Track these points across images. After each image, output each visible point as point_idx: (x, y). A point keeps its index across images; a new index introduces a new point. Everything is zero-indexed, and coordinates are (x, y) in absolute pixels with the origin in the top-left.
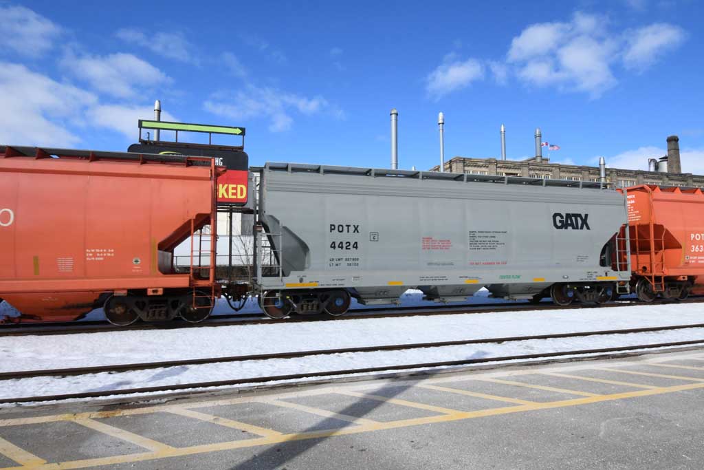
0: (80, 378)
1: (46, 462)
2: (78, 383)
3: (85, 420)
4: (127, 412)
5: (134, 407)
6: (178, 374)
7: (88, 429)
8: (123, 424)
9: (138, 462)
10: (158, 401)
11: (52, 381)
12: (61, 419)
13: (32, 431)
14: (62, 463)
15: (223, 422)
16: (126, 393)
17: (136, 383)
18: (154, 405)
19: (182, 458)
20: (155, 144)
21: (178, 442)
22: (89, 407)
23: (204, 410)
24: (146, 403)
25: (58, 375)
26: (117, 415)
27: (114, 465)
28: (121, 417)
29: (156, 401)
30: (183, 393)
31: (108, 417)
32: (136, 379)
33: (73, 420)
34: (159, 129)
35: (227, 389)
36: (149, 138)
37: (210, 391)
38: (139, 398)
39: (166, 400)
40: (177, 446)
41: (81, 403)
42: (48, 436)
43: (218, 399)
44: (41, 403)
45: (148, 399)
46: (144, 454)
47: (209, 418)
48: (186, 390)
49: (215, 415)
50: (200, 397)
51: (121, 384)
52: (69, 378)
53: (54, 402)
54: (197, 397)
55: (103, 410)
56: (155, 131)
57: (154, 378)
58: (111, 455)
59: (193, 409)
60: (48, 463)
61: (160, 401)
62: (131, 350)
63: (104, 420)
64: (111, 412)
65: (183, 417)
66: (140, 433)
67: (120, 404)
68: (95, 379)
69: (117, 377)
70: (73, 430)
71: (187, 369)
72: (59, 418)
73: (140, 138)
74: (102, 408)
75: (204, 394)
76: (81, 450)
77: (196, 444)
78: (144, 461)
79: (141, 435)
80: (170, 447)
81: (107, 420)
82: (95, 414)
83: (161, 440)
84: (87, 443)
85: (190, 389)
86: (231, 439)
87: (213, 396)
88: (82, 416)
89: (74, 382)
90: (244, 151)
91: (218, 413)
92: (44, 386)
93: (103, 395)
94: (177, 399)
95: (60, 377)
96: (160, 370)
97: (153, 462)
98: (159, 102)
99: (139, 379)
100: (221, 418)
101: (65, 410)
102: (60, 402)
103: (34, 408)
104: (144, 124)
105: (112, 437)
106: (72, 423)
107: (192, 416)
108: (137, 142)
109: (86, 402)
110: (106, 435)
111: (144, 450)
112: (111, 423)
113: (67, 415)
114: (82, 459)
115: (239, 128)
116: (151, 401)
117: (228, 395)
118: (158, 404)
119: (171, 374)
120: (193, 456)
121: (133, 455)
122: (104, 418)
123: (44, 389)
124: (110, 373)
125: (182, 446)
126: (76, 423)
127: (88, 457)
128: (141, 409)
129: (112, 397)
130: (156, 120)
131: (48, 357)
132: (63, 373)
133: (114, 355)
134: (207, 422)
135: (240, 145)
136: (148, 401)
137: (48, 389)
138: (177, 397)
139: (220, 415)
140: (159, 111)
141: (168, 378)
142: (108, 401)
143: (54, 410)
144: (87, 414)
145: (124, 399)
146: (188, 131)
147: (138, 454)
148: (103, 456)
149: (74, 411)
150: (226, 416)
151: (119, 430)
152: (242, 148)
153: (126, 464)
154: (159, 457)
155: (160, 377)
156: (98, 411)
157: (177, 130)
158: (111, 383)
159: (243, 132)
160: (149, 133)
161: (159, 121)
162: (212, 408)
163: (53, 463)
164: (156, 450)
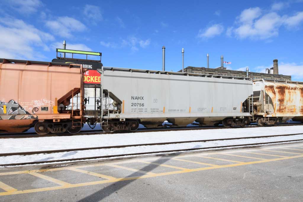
0: (32, 156)
1: (17, 190)
2: (31, 158)
3: (34, 173)
4: (51, 170)
5: (54, 168)
6: (73, 154)
7: (35, 177)
8: (49, 174)
9: (56, 190)
10: (64, 165)
11: (20, 157)
12: (24, 173)
13: (12, 178)
14: (24, 191)
15: (91, 173)
16: (51, 162)
17: (55, 158)
18: (62, 167)
19: (75, 188)
20: (63, 59)
22: (36, 168)
23: (83, 169)
24: (59, 166)
26: (47, 171)
27: (46, 191)
28: (49, 172)
29: (63, 165)
30: (75, 162)
32: (55, 156)
33: (28, 173)
34: (65, 53)
35: (93, 160)
36: (61, 56)
37: (86, 161)
38: (57, 164)
39: (68, 165)
40: (72, 183)
41: (32, 166)
42: (18, 180)
43: (90, 165)
44: (15, 166)
45: (60, 164)
46: (58, 187)
47: (86, 172)
48: (76, 161)
49: (88, 171)
50: (82, 164)
51: (49, 158)
52: (27, 156)
53: (21, 166)
54: (81, 164)
56: (64, 53)
57: (63, 156)
58: (44, 187)
59: (80, 169)
60: (18, 191)
61: (65, 165)
62: (53, 145)
63: (42, 173)
64: (44, 170)
65: (75, 172)
66: (56, 178)
67: (49, 166)
68: (38, 156)
69: (47, 156)
70: (29, 177)
71: (77, 152)
73: (57, 56)
74: (41, 168)
75: (84, 162)
76: (32, 185)
77: (80, 182)
78: (58, 190)
79: (57, 179)
80: (69, 184)
81: (43, 173)
82: (38, 171)
83: (66, 181)
84: (34, 182)
85: (78, 160)
86: (94, 181)
87: (88, 163)
88: (32, 171)
89: (29, 157)
90: (101, 62)
91: (90, 170)
93: (41, 163)
94: (72, 164)
95: (23, 155)
96: (66, 153)
97: (62, 190)
98: (65, 41)
99: (57, 156)
100: (91, 172)
101: (25, 169)
102: (23, 165)
103: (12, 168)
104: (59, 50)
105: (45, 180)
106: (28, 174)
107: (78, 171)
108: (56, 58)
109: (34, 166)
110: (43, 179)
111: (58, 185)
112: (45, 174)
113: (26, 171)
114: (32, 189)
115: (99, 53)
116: (62, 165)
117: (93, 163)
118: (64, 166)
119: (70, 154)
120: (79, 188)
121: (54, 187)
122: (42, 172)
123: (16, 160)
124: (44, 154)
125: (74, 183)
126: (30, 175)
127: (35, 188)
128: (57, 168)
129: (45, 164)
130: (64, 49)
131: (18, 147)
132: (25, 154)
133: (46, 146)
134: (85, 174)
137: (18, 160)
139: (90, 171)
140: (65, 45)
141: (69, 156)
142: (43, 165)
143: (20, 169)
144: (35, 171)
145: (50, 165)
146: (77, 53)
147: (56, 187)
148: (41, 188)
149: (29, 169)
150: (93, 171)
151: (48, 177)
152: (100, 61)
153: (51, 191)
154: (64, 188)
155: (65, 155)
156: (39, 169)
157: (73, 53)
158: (45, 158)
159: (101, 55)
160: (61, 54)
161: (65, 49)
162: (87, 168)
163: (20, 190)
164: (63, 185)
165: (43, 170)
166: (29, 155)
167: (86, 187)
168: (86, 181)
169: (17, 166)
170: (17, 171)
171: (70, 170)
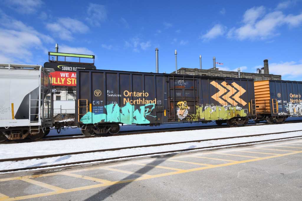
0: (24, 161)
1: (9, 197)
2: (23, 164)
3: (27, 179)
4: (44, 175)
5: (47, 173)
6: (67, 159)
7: (28, 183)
8: (43, 180)
9: (49, 196)
10: (58, 170)
11: (12, 163)
12: (16, 179)
13: (3, 184)
14: (16, 198)
15: (86, 178)
16: (44, 167)
17: (48, 163)
18: (56, 172)
19: (68, 194)
20: (56, 62)
21: (66, 187)
22: (28, 174)
23: (78, 173)
24: (53, 171)
25: (14, 161)
26: (40, 177)
27: (38, 197)
28: (42, 177)
29: (57, 170)
30: (68, 167)
31: (36, 178)
32: (48, 161)
33: (21, 179)
34: (57, 56)
35: (88, 164)
36: (53, 59)
37: (80, 165)
38: (50, 169)
39: (61, 169)
40: (66, 189)
41: (25, 172)
42: (10, 186)
43: (84, 168)
44: (7, 172)
45: (53, 169)
46: (51, 192)
47: (80, 176)
48: (70, 165)
49: (82, 175)
50: (76, 168)
51: (41, 164)
52: (19, 162)
53: (13, 172)
54: (75, 168)
55: (34, 175)
56: (56, 57)
57: (57, 161)
58: (37, 193)
59: (73, 173)
60: (10, 198)
61: (59, 170)
62: (46, 149)
63: (34, 179)
64: (37, 175)
65: (69, 177)
66: (50, 183)
67: (42, 172)
68: (30, 162)
69: (40, 161)
70: (21, 183)
71: (71, 156)
72: (15, 178)
73: (49, 60)
74: (33, 174)
75: (78, 166)
76: (24, 192)
77: (74, 187)
78: (52, 195)
79: (50, 184)
80: (63, 189)
81: (36, 179)
82: (30, 177)
83: (59, 186)
84: (27, 189)
85: (72, 165)
86: (89, 185)
87: (82, 167)
88: (25, 178)
89: (21, 163)
90: (95, 65)
91: (84, 174)
92: (8, 166)
93: (34, 169)
94: (66, 169)
95: (15, 161)
96: (59, 157)
97: (56, 195)
98: (57, 44)
99: (50, 161)
100: (85, 176)
101: (17, 175)
102: (15, 172)
103: (3, 175)
104: (51, 54)
105: (38, 186)
106: (20, 180)
107: (73, 176)
108: (48, 61)
109: (26, 172)
110: (36, 185)
111: (51, 191)
112: (37, 180)
113: (18, 177)
114: (25, 195)
115: (92, 56)
116: (55, 170)
117: (88, 166)
118: (58, 171)
119: (64, 159)
120: (73, 192)
121: (47, 193)
122: (34, 178)
123: (8, 167)
124: (37, 159)
125: (68, 188)
126: (22, 181)
127: (27, 195)
128: (50, 174)
129: (38, 169)
130: (56, 52)
131: (9, 153)
132: (17, 160)
133: (39, 151)
134: (79, 178)
135: (93, 62)
136: (54, 170)
137: (10, 166)
138: (66, 168)
139: (84, 175)
140: (58, 48)
141: (62, 161)
142: (36, 171)
143: (12, 175)
144: (27, 177)
145: (43, 170)
146: (70, 56)
147: (49, 192)
148: (34, 194)
149: (21, 175)
150: (88, 175)
151: (41, 183)
152: (93, 64)
153: (44, 197)
154: (58, 193)
155: (59, 160)
156: (32, 175)
157: (65, 56)
158: (38, 163)
159: (94, 58)
160: (53, 58)
162: (81, 172)
163: (12, 197)
164: (57, 190)
165: (35, 176)
166: (21, 160)
167: (81, 192)
168: (81, 186)
169: (8, 172)
170: (9, 178)
171: (63, 175)
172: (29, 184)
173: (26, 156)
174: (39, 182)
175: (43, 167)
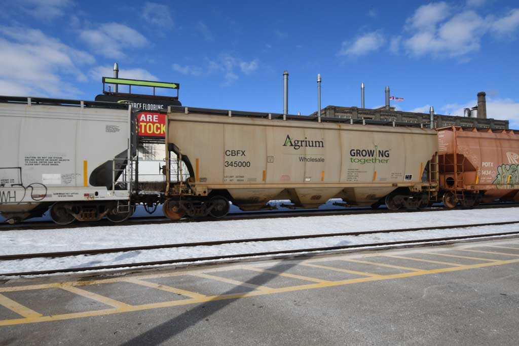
0: (65, 259)
1: (42, 315)
2: (63, 262)
3: (69, 287)
4: (98, 282)
5: (103, 278)
6: (133, 256)
7: (71, 293)
8: (95, 289)
9: (106, 315)
10: (120, 274)
11: (45, 261)
12: (52, 287)
13: (32, 295)
14: (54, 316)
15: (165, 288)
17: (104, 262)
18: (117, 277)
19: (137, 312)
20: (115, 94)
21: (133, 302)
22: (71, 278)
23: (151, 280)
24: (111, 275)
25: (50, 257)
26: (91, 284)
27: (89, 317)
28: (94, 285)
29: (118, 274)
30: (137, 269)
31: (85, 285)
32: (104, 260)
33: (60, 287)
34: (117, 84)
35: (167, 266)
36: (110, 90)
37: (156, 268)
38: (106, 272)
39: (125, 273)
40: (133, 304)
41: (66, 276)
42: (43, 298)
43: (162, 273)
44: (38, 276)
45: (112, 272)
46: (110, 310)
47: (155, 286)
48: (139, 267)
49: (159, 284)
50: (149, 272)
51: (93, 263)
52: (57, 259)
53: (47, 275)
54: (147, 272)
55: (81, 280)
56: (115, 85)
57: (117, 259)
58: (87, 311)
59: (144, 280)
60: (43, 316)
62: (101, 240)
63: (82, 287)
64: (86, 282)
65: (137, 285)
66: (107, 295)
67: (93, 276)
68: (75, 259)
69: (91, 258)
70: (60, 294)
71: (140, 253)
72: (50, 285)
73: (104, 90)
74: (80, 279)
75: (151, 270)
76: (66, 307)
77: (146, 303)
78: (110, 315)
79: (108, 297)
80: (129, 305)
81: (84, 287)
82: (76, 283)
83: (122, 301)
84: (70, 303)
85: (142, 266)
86: (170, 300)
87: (158, 271)
88: (67, 285)
89: (60, 261)
90: (179, 100)
91: (161, 282)
92: (39, 265)
93: (81, 270)
94: (133, 273)
96: (121, 253)
97: (116, 315)
98: (117, 64)
99: (107, 260)
100: (164, 286)
101: (55, 280)
102: (52, 275)
103: (33, 279)
104: (107, 80)
105: (88, 298)
106: (59, 289)
107: (143, 285)
108: (101, 93)
109: (69, 275)
110: (84, 297)
111: (110, 307)
112: (87, 289)
113: (56, 284)
114: (67, 313)
115: (175, 84)
116: (115, 274)
117: (168, 270)
118: (120, 276)
119: (128, 256)
120: (143, 311)
122: (82, 286)
123: (39, 266)
124: (86, 256)
125: (136, 304)
126: (63, 290)
127: (71, 312)
128: (108, 280)
129: (87, 271)
130: (115, 77)
131: (42, 244)
132: (53, 255)
133: (88, 243)
134: (153, 288)
135: (176, 96)
136: (113, 274)
137: (43, 266)
138: (133, 271)
139: (163, 284)
140: (117, 71)
141: (127, 259)
142: (84, 274)
143: (46, 280)
144: (70, 283)
145: (96, 273)
146: (138, 85)
147: (106, 310)
148: (82, 311)
149: (61, 281)
150: (167, 285)
151: (93, 294)
152: (177, 98)
153: (98, 317)
154: (120, 312)
155: (120, 258)
156: (78, 281)
157: (130, 85)
158: (87, 262)
159: (178, 87)
160: (110, 87)
161: (117, 78)
162: (157, 279)
163: (47, 316)
164: (118, 307)
165: (83, 282)
166: (60, 257)
167: (157, 311)
168: (156, 301)
169: (40, 275)
170: (41, 284)
171: (128, 283)
172: (74, 295)
173: (68, 250)
174: (90, 293)
175: (96, 269)
